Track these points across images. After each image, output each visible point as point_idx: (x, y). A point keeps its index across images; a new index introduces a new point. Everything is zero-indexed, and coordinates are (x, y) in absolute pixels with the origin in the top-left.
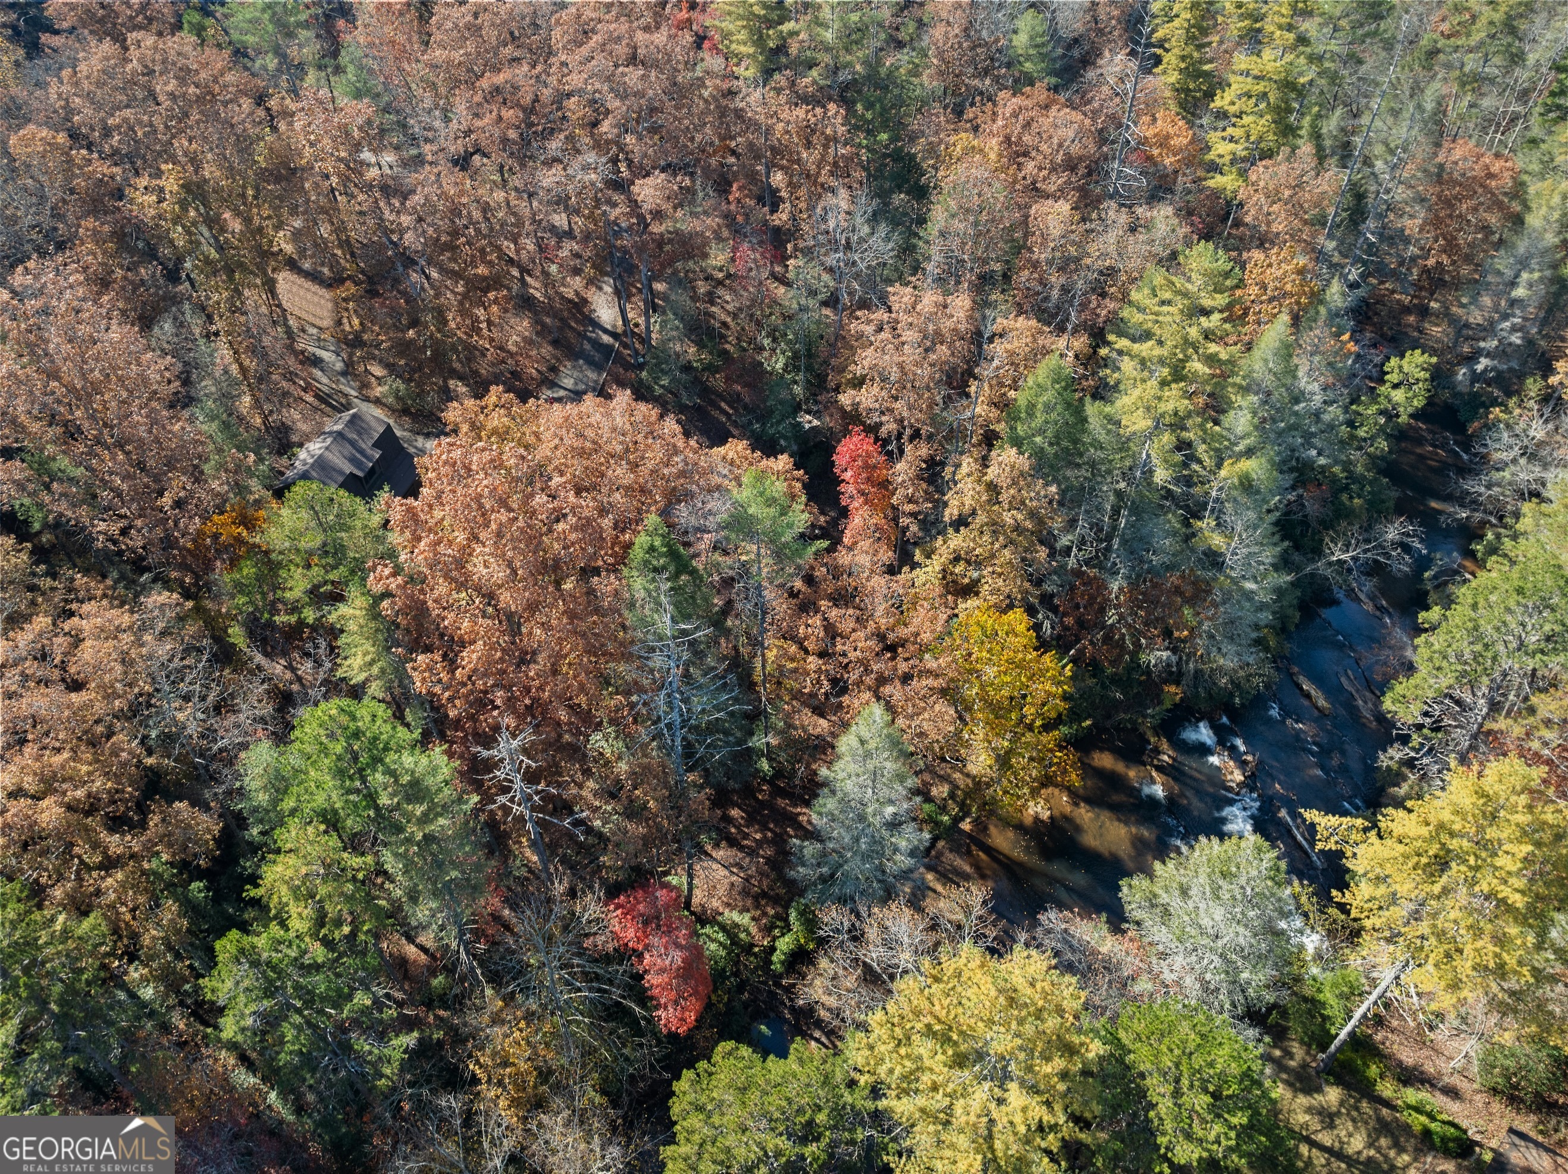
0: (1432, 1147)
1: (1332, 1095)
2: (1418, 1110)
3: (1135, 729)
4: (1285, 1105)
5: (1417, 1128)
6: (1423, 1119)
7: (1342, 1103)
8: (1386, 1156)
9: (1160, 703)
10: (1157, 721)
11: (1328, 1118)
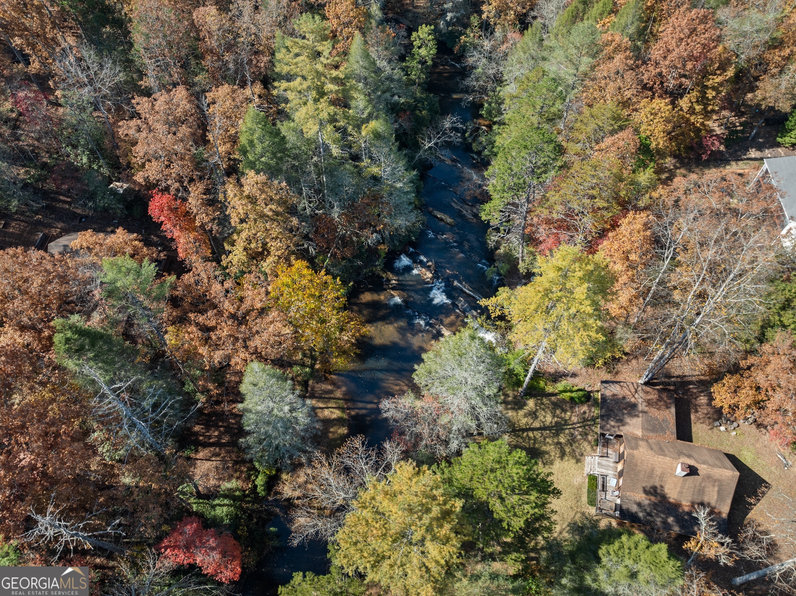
0: (576, 403)
1: (531, 403)
2: (565, 391)
3: (374, 274)
4: (515, 420)
5: (568, 399)
6: (568, 394)
7: (536, 405)
8: (561, 418)
9: (380, 256)
10: (382, 266)
11: (533, 414)
